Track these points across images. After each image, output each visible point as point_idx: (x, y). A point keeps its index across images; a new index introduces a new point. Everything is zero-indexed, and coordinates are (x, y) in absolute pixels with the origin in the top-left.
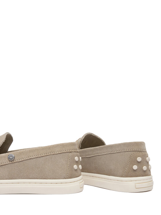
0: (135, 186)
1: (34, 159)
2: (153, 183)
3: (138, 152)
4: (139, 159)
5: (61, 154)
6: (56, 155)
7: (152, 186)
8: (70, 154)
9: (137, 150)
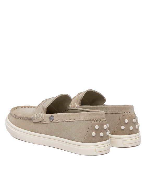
0: (123, 142)
1: (66, 122)
2: (140, 139)
3: (126, 115)
4: (126, 121)
5: (84, 122)
6: (81, 122)
7: (140, 141)
8: (91, 123)
9: (126, 113)
